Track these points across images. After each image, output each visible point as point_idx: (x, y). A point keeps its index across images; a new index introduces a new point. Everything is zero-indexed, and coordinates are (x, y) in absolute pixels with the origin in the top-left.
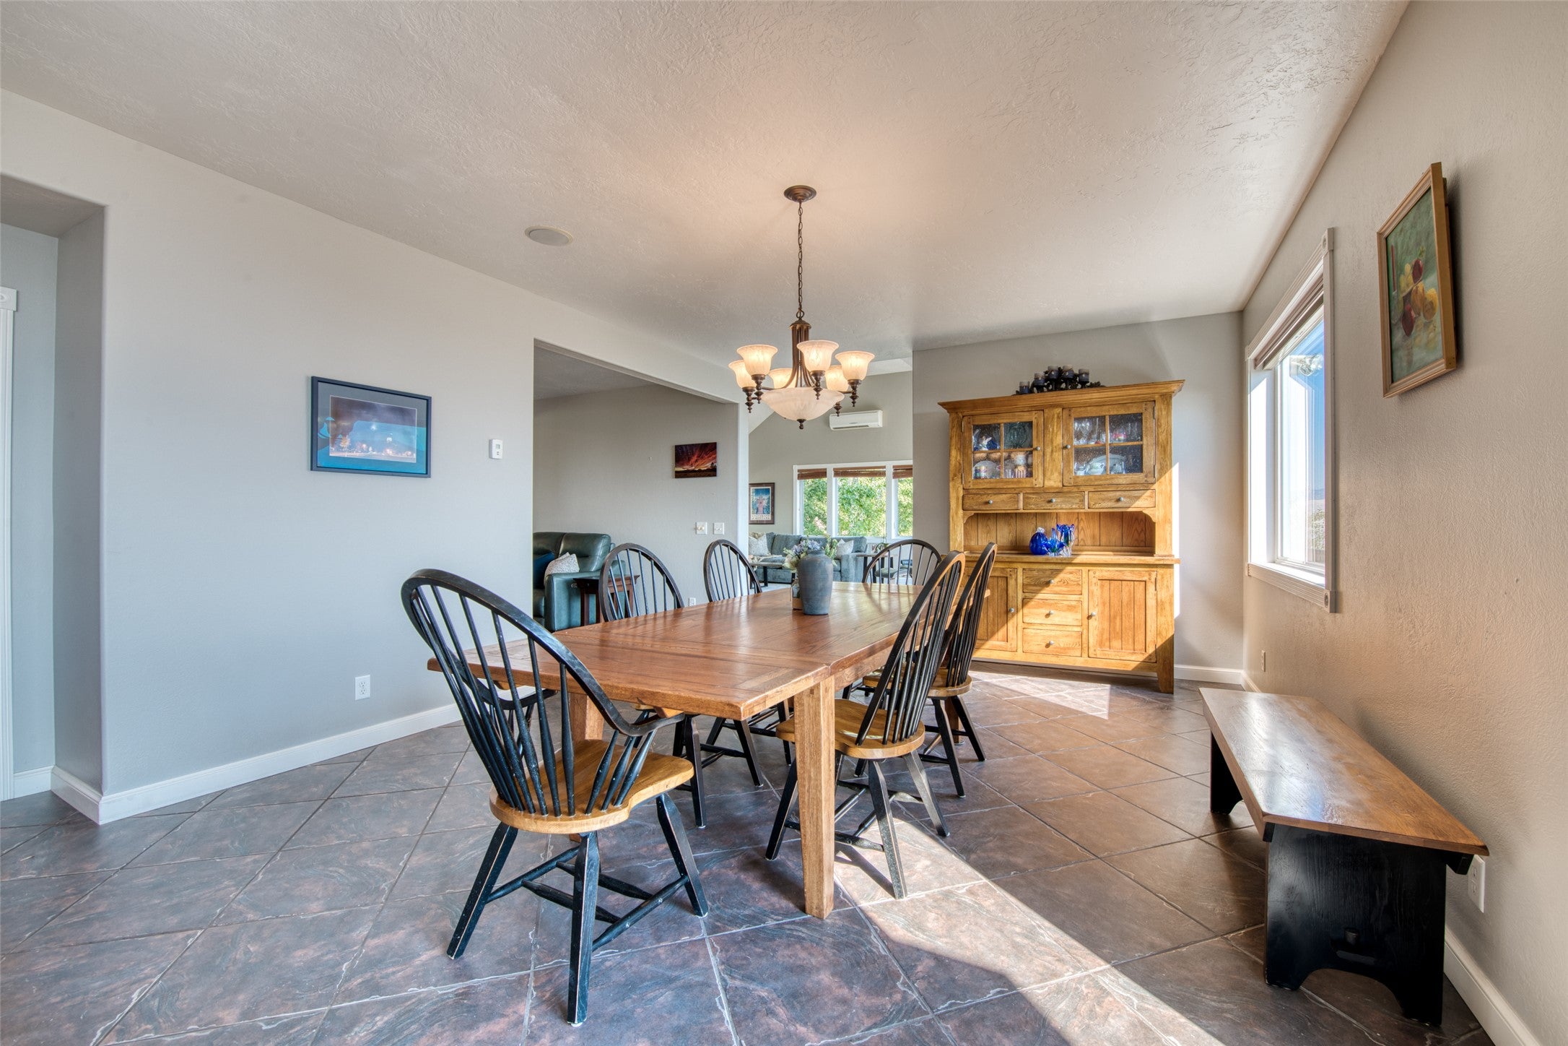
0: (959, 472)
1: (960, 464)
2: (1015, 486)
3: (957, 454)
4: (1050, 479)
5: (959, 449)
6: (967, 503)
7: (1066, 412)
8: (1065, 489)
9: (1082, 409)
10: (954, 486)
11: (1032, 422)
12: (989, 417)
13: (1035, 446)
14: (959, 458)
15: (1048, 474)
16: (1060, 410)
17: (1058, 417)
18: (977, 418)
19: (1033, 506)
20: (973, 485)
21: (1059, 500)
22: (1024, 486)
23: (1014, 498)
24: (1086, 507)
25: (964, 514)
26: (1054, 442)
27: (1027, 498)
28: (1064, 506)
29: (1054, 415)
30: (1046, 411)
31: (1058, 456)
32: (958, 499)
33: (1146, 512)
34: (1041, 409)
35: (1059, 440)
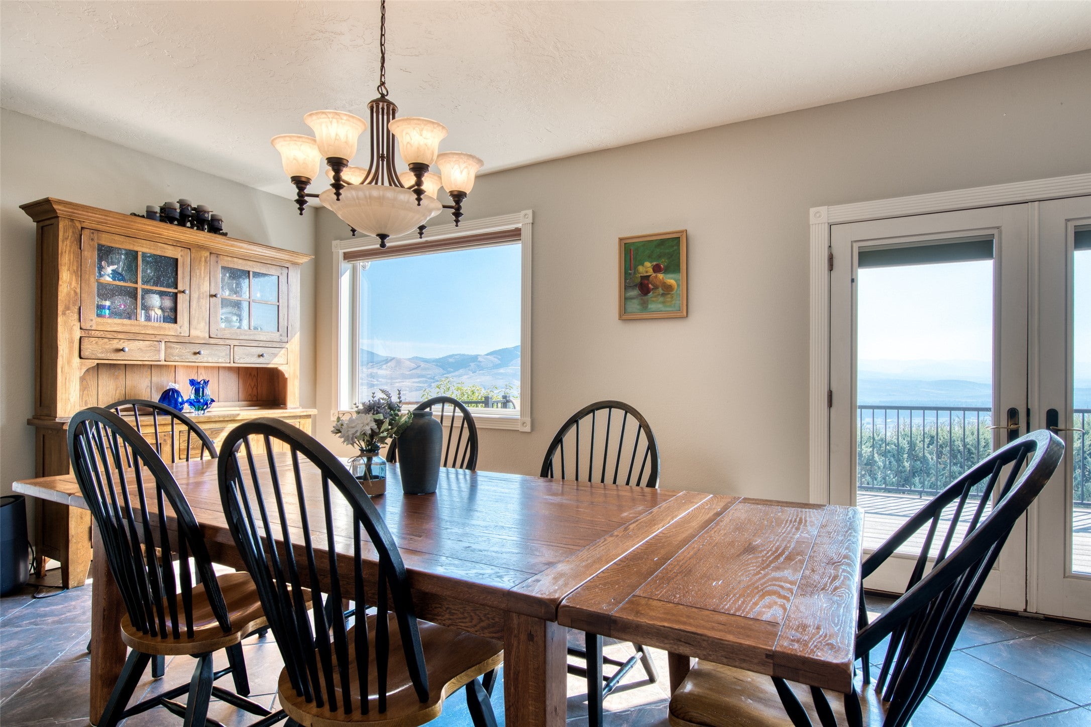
0: (74, 304)
1: (75, 292)
2: (156, 333)
3: (71, 279)
4: (196, 328)
5: (75, 272)
6: (87, 349)
7: (213, 258)
8: (212, 341)
9: (229, 259)
10: (65, 323)
11: (177, 259)
12: (122, 239)
13: (180, 288)
14: (74, 284)
15: (194, 322)
16: (208, 254)
17: (206, 261)
18: (104, 235)
19: (177, 358)
20: (97, 325)
21: (208, 352)
22: (166, 333)
23: (154, 346)
24: (232, 362)
25: (82, 364)
26: (201, 287)
27: (171, 347)
28: (210, 360)
29: (201, 257)
30: (193, 250)
31: (205, 302)
32: (71, 342)
33: (281, 368)
34: (188, 247)
35: (205, 287)
